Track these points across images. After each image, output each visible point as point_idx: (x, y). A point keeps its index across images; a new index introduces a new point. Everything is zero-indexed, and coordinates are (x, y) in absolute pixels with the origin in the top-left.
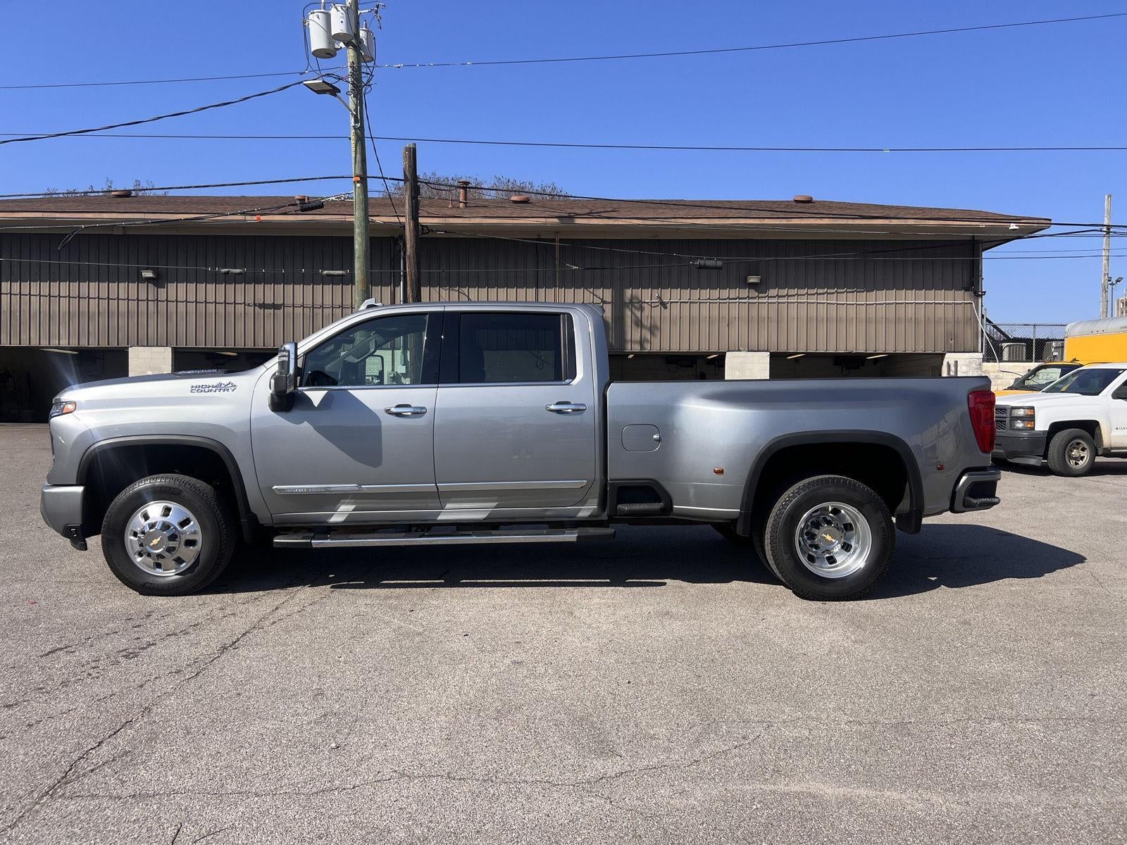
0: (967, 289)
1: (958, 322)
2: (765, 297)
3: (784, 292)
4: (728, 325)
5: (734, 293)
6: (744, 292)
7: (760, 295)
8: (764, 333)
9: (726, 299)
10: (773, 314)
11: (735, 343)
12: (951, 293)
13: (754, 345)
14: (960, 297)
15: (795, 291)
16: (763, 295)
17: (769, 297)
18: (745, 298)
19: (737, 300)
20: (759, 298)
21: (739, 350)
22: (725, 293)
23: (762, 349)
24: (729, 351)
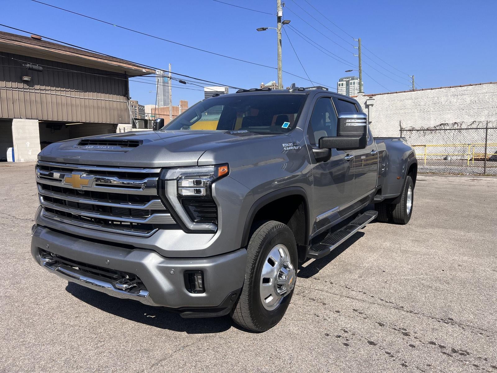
0: (125, 96)
1: (122, 110)
2: (33, 89)
3: (43, 87)
4: (13, 103)
5: (15, 85)
6: (21, 85)
7: (30, 88)
8: (34, 109)
9: (10, 88)
10: (38, 99)
11: (18, 114)
12: (118, 97)
13: (29, 115)
14: (122, 99)
15: (49, 88)
16: (32, 88)
17: (35, 89)
18: (22, 89)
19: (17, 89)
20: (30, 89)
21: (21, 118)
22: (9, 84)
23: (34, 118)
24: (15, 118)
